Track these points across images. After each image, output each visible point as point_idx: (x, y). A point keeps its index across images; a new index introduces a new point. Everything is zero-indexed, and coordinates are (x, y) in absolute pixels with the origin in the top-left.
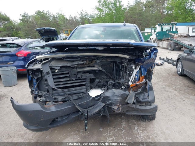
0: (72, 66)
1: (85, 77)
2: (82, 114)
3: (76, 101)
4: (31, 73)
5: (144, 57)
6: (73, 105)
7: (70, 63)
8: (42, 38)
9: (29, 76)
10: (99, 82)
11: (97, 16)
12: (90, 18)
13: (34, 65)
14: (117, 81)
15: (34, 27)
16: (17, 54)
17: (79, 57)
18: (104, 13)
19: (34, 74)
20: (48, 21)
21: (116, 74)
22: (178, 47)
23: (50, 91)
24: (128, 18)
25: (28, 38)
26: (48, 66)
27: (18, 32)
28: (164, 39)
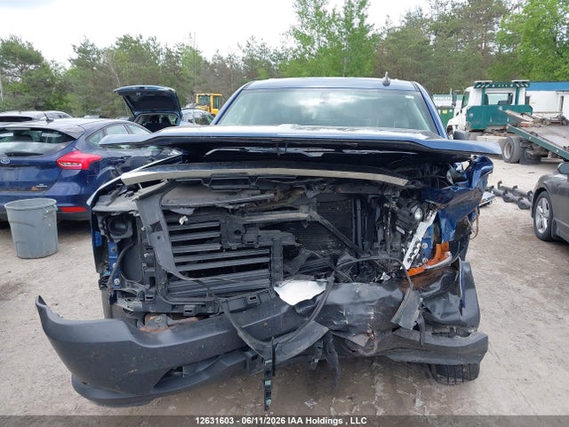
0: (231, 207)
1: (269, 243)
2: (255, 357)
3: (240, 315)
4: (102, 223)
5: (450, 184)
6: (229, 328)
7: (224, 197)
8: (135, 117)
9: (97, 233)
10: (313, 258)
11: (294, 56)
12: (274, 61)
13: (113, 199)
14: (365, 257)
15: (111, 83)
16: (61, 161)
17: (253, 178)
18: (316, 46)
19: (113, 226)
20: (151, 67)
21: (363, 236)
22: (533, 154)
23: (158, 281)
24: (384, 64)
25: (93, 114)
26: (157, 205)
27: (65, 98)
28: (489, 129)
